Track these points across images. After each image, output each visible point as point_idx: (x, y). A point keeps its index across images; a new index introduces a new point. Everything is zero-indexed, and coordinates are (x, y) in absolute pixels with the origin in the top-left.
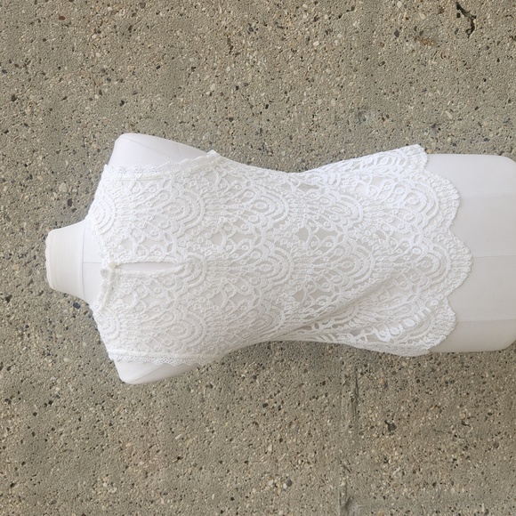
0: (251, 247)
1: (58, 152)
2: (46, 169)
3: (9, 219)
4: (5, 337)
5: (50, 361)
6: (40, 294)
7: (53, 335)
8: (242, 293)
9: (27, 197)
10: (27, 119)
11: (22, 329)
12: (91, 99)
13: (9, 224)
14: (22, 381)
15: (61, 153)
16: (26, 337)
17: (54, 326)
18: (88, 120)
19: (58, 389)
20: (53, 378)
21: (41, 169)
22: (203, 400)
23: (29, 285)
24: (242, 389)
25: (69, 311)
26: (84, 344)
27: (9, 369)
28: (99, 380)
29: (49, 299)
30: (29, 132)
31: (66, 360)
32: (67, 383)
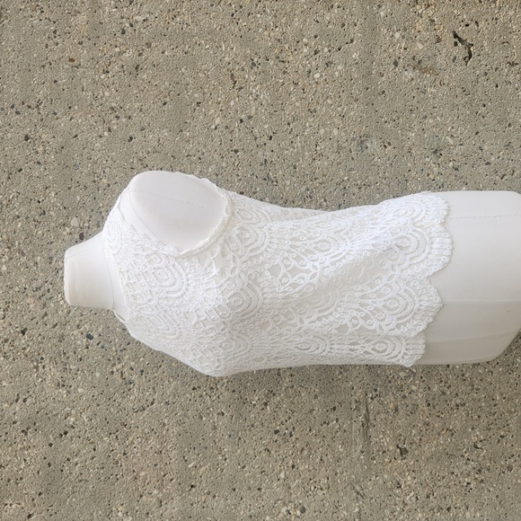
1: (69, 188)
2: (58, 205)
3: (23, 254)
4: (21, 369)
5: (65, 392)
6: (54, 327)
7: (67, 367)
9: (40, 232)
10: (40, 158)
11: (37, 361)
12: (101, 137)
13: (23, 259)
14: (38, 412)
15: (72, 189)
16: (41, 369)
17: (68, 358)
18: (99, 156)
19: (73, 419)
20: (68, 409)
21: (54, 205)
22: (215, 428)
23: (43, 318)
24: (253, 416)
25: (82, 342)
26: (98, 375)
27: (25, 401)
28: (112, 410)
29: (62, 331)
30: (42, 169)
31: (80, 390)
32: (81, 413)
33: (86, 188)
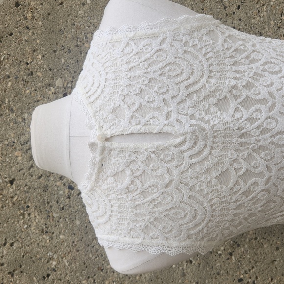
0: (265, 114)
1: (55, 52)
2: (45, 66)
3: (12, 111)
4: (9, 216)
5: (48, 237)
6: (40, 177)
7: (51, 214)
8: (253, 170)
9: (28, 91)
10: (29, 23)
11: (23, 208)
12: (84, 4)
13: (13, 116)
14: (23, 256)
15: (58, 52)
16: (27, 216)
17: (51, 206)
18: (82, 22)
19: (54, 263)
20: (50, 253)
21: (41, 67)
22: (184, 275)
23: (29, 169)
24: (219, 264)
25: (64, 192)
26: (78, 223)
27: (12, 245)
28: (90, 255)
29: (47, 182)
30: (30, 34)
31: (61, 237)
32: (62, 258)
33: (69, 51)
